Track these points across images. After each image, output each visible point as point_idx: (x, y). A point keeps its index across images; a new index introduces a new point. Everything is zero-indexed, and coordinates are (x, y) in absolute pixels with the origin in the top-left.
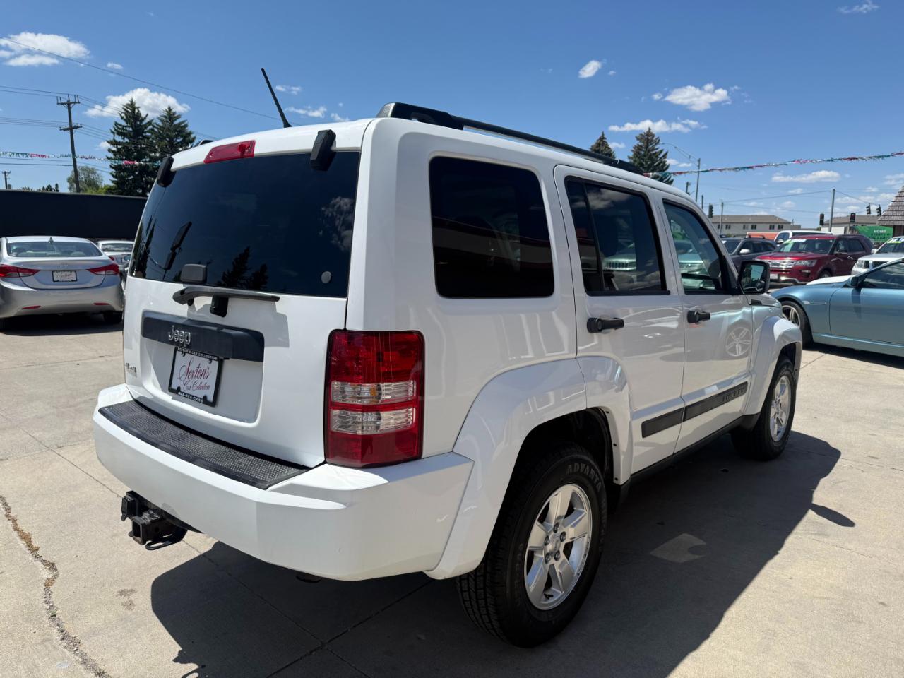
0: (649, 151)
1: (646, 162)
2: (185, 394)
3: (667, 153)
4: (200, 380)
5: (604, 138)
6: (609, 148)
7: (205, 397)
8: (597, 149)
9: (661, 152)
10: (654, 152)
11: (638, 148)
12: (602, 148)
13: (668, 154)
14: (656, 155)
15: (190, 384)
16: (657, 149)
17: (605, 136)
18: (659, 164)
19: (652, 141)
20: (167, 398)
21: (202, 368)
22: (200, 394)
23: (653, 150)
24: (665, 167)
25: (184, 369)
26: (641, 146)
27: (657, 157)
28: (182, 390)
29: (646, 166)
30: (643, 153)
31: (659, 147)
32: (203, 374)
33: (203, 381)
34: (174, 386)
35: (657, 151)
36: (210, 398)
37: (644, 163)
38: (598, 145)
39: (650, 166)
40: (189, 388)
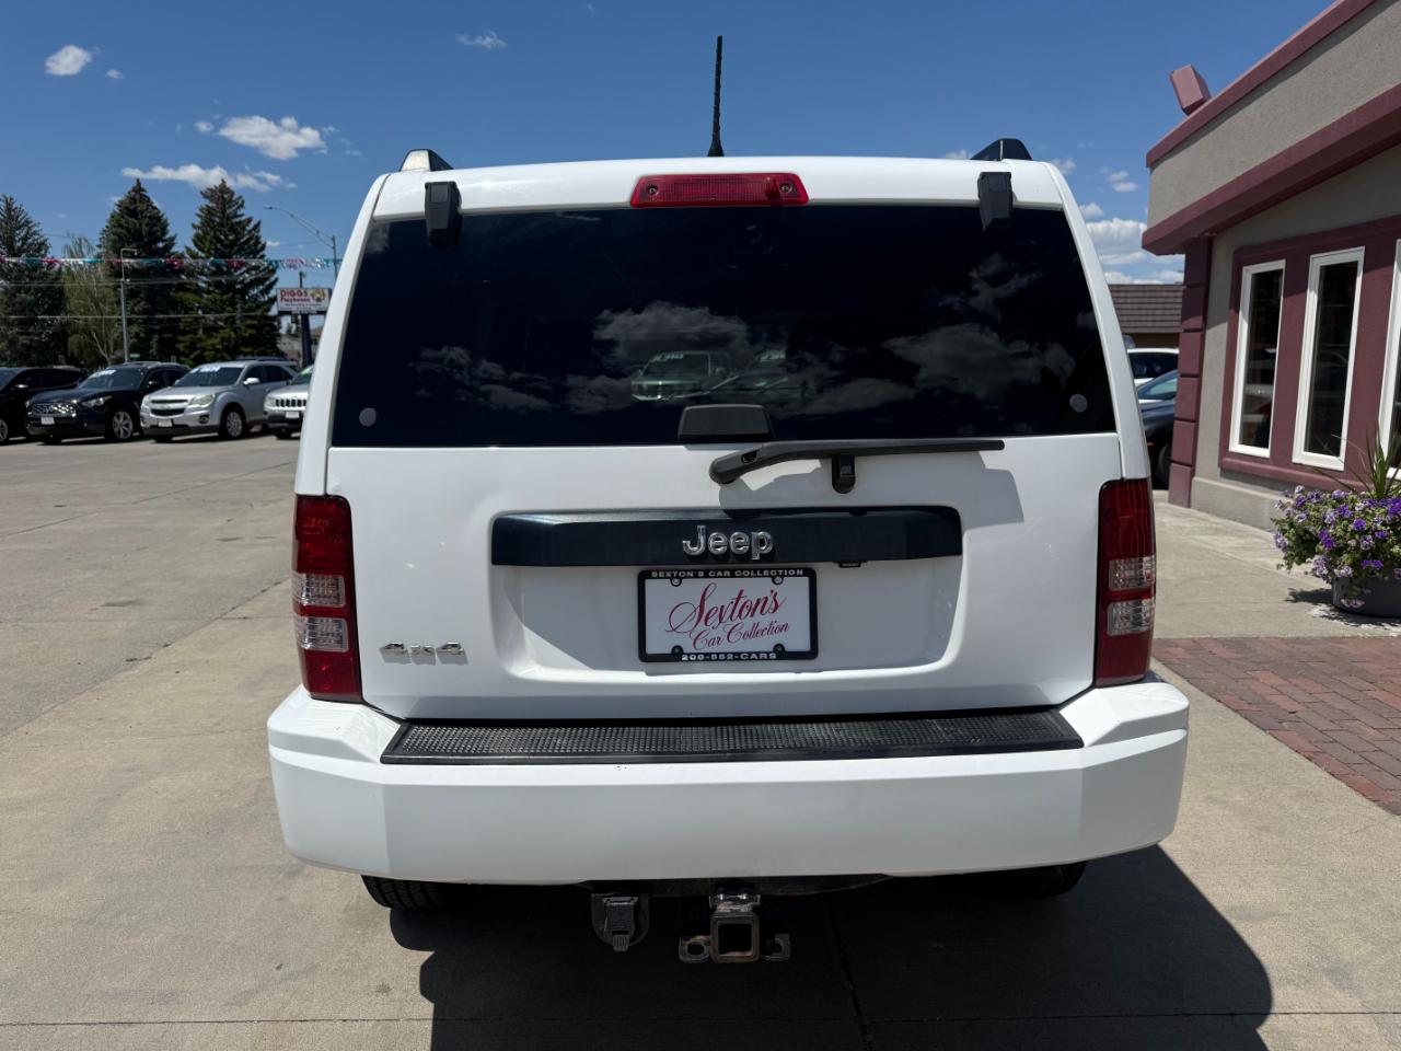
0: (228, 219)
1: (226, 236)
2: (705, 654)
3: (259, 224)
4: (750, 620)
5: (141, 189)
6: (155, 208)
7: (777, 648)
8: (132, 207)
9: (249, 220)
10: (237, 220)
11: (209, 212)
12: (141, 206)
13: (262, 225)
14: (243, 225)
15: (716, 634)
16: (241, 216)
17: (142, 186)
18: (249, 240)
19: (231, 201)
21: (752, 596)
22: (765, 644)
23: (236, 216)
24: (260, 246)
25: (688, 610)
26: (213, 208)
27: (244, 229)
28: (688, 651)
29: (226, 242)
30: (217, 220)
31: (246, 213)
32: (754, 607)
33: (761, 620)
34: (659, 649)
35: (243, 218)
36: (796, 646)
37: (223, 237)
38: (133, 200)
39: (233, 243)
40: (713, 641)
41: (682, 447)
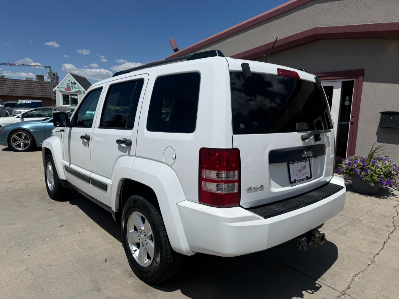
2: (299, 180)
4: (303, 171)
7: (307, 177)
15: (299, 175)
20: (289, 188)
21: (303, 166)
22: (304, 177)
25: (295, 170)
28: (296, 180)
32: (303, 168)
33: (304, 171)
34: (293, 180)
36: (309, 176)
40: (299, 177)
41: (297, 133)
